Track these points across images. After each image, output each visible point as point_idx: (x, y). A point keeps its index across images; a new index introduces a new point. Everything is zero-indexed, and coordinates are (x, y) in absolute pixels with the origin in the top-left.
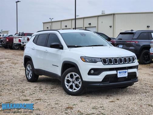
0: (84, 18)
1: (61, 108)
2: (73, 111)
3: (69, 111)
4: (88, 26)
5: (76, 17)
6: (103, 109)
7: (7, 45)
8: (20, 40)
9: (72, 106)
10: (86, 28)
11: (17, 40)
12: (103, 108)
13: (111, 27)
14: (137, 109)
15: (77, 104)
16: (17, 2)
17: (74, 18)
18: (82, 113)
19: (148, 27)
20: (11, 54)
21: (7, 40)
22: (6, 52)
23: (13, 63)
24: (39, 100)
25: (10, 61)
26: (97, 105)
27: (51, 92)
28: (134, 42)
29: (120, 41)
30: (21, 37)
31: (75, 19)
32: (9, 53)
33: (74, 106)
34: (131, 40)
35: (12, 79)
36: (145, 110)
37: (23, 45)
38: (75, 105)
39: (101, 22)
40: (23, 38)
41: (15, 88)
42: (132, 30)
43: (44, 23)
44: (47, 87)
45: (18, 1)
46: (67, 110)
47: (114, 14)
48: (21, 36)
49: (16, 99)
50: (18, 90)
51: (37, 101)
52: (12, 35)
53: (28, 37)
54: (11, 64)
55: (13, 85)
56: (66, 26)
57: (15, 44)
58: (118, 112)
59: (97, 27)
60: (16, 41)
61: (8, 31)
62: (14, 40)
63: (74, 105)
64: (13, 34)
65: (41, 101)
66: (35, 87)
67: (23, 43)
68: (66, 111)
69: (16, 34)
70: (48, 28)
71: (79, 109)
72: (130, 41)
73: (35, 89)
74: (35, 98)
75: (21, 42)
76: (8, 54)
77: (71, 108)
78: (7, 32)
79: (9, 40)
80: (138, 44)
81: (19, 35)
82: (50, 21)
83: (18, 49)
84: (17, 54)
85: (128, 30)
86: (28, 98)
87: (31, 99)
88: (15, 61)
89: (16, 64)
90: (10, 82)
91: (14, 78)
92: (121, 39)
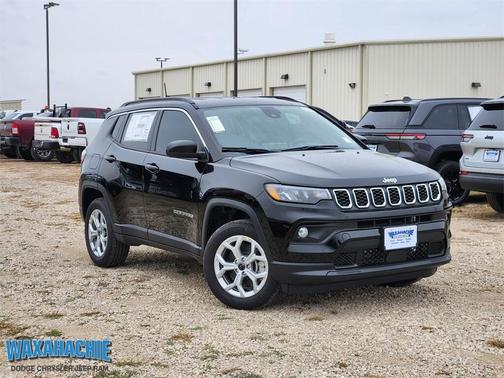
0: (266, 58)
1: (155, 337)
2: (190, 347)
3: (178, 346)
4: (282, 83)
5: (239, 57)
6: (282, 341)
7: (15, 148)
8: (55, 132)
9: (189, 332)
10: (272, 89)
11: (47, 130)
12: (282, 337)
13: (353, 86)
14: (384, 338)
15: (206, 327)
16: (47, 7)
17: (232, 58)
18: (217, 352)
19: (475, 85)
20: (25, 174)
21: (15, 131)
22: (11, 170)
23: (28, 205)
24: (94, 316)
25: (20, 199)
26: (266, 329)
27: (135, 293)
28: (412, 138)
29: (370, 134)
30: (60, 122)
31: (236, 61)
32: (19, 174)
33: (196, 333)
34: (401, 131)
35: (17, 254)
36: (408, 343)
37: (66, 146)
38: (200, 328)
39: (323, 71)
40: (64, 125)
41: (24, 281)
42: (407, 99)
43: (136, 75)
44: (123, 278)
45: (51, 5)
46: (172, 344)
47: (363, 45)
48: (61, 116)
49: (22, 314)
50: (33, 285)
51: (86, 318)
52: (31, 115)
53: (82, 120)
54: (20, 208)
55: (20, 271)
56: (209, 85)
57: (39, 142)
58: (324, 348)
59: (308, 86)
60: (42, 134)
61: (19, 102)
62: (36, 131)
63: (198, 328)
64: (35, 112)
65: (99, 318)
66: (87, 277)
67: (65, 140)
68: (170, 347)
69: (43, 111)
70: (149, 90)
71: (210, 341)
72: (400, 134)
73: (86, 282)
74: (82, 311)
75: (57, 137)
76: (16, 175)
77: (187, 338)
78: (17, 104)
79: (19, 130)
80: (424, 142)
81: (54, 115)
82: (158, 67)
83: (48, 160)
84: (46, 175)
85: (395, 96)
86: (61, 310)
87: (70, 312)
88: (36, 199)
89: (36, 207)
90: (12, 263)
91: (24, 252)
92: (373, 127)
